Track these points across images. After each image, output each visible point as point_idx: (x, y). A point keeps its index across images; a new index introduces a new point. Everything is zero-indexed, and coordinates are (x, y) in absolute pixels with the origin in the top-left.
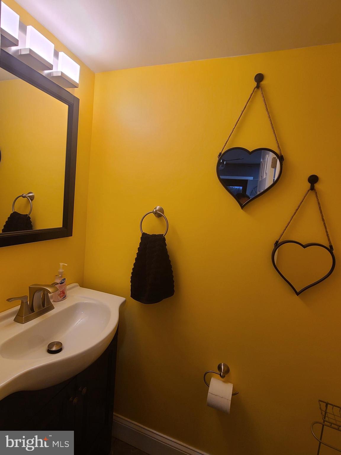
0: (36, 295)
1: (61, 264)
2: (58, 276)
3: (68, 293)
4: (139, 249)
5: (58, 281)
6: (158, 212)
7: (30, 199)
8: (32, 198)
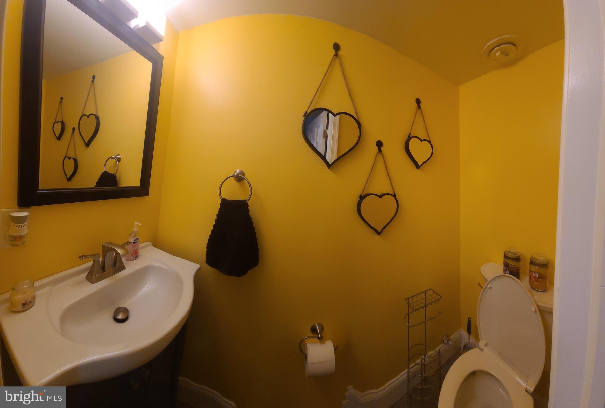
0: (108, 255)
1: (136, 223)
2: (131, 235)
3: (140, 252)
4: (217, 215)
5: (132, 240)
6: (240, 175)
7: (118, 161)
8: (119, 160)
